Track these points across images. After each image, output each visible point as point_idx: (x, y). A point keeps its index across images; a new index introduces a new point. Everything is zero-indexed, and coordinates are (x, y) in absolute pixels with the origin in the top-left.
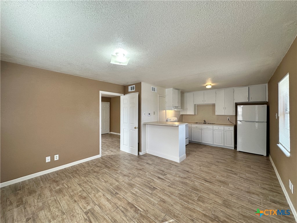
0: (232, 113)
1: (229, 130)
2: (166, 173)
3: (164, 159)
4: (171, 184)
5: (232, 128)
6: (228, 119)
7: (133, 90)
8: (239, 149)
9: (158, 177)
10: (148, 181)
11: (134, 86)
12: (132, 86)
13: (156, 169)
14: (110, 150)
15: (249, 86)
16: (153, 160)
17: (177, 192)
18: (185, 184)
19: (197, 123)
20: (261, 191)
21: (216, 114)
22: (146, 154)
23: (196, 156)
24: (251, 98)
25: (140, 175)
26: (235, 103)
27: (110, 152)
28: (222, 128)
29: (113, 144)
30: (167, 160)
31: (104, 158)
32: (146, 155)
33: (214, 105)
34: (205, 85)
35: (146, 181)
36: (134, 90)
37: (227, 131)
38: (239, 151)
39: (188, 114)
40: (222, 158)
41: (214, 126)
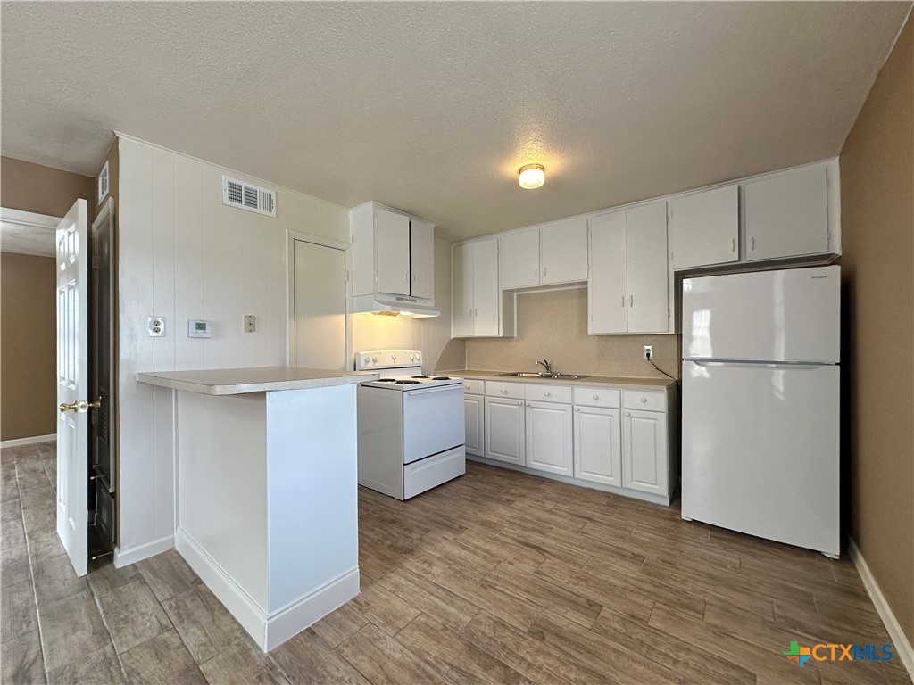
1: (642, 406)
5: (660, 400)
6: (648, 355)
7: (105, 195)
11: (107, 164)
12: (104, 169)
15: (743, 182)
19: (515, 375)
21: (590, 333)
24: (749, 245)
26: (675, 272)
28: (609, 396)
33: (582, 290)
36: (107, 190)
37: (633, 413)
38: (694, 521)
39: (477, 334)
41: (576, 389)
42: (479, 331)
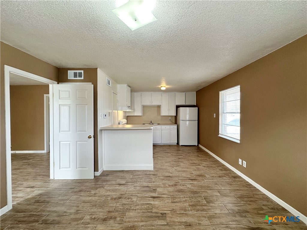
0: (174, 114)
1: (173, 128)
2: (154, 188)
3: (134, 171)
4: (171, 198)
5: (176, 127)
6: (170, 119)
7: (78, 78)
8: (181, 144)
9: (152, 198)
10: (147, 209)
11: (82, 71)
12: (78, 71)
13: (138, 188)
14: (25, 185)
15: (185, 92)
16: (122, 177)
17: (186, 204)
18: (182, 191)
19: (144, 124)
20: (222, 173)
21: (161, 115)
22: (104, 171)
23: (158, 158)
24: (186, 102)
25: (127, 207)
26: (176, 105)
27: (29, 190)
28: (168, 127)
29: (21, 172)
30: (138, 171)
31: (20, 207)
32: (106, 174)
33: (159, 107)
34: (160, 86)
35: (144, 211)
36: (82, 78)
37: (172, 130)
38: (182, 145)
40: (178, 154)
41: (162, 126)
42: (136, 114)
